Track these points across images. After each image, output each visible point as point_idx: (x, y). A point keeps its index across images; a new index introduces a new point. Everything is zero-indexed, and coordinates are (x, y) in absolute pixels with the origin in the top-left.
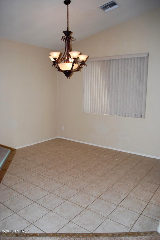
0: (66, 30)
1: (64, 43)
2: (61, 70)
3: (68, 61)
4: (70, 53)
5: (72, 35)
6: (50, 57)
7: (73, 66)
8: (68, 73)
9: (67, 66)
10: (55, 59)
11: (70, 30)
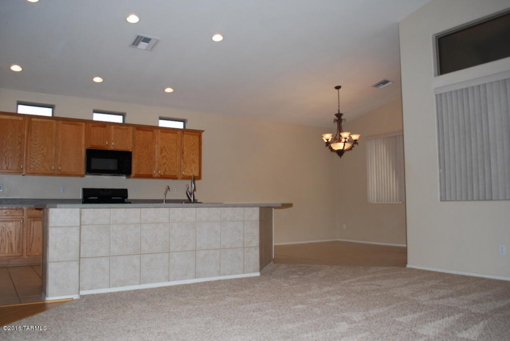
0: (337, 113)
1: (336, 124)
2: (334, 150)
3: (340, 141)
4: (341, 134)
5: (343, 117)
6: (323, 138)
7: (344, 145)
8: (340, 153)
9: (339, 146)
10: (328, 140)
11: (341, 112)
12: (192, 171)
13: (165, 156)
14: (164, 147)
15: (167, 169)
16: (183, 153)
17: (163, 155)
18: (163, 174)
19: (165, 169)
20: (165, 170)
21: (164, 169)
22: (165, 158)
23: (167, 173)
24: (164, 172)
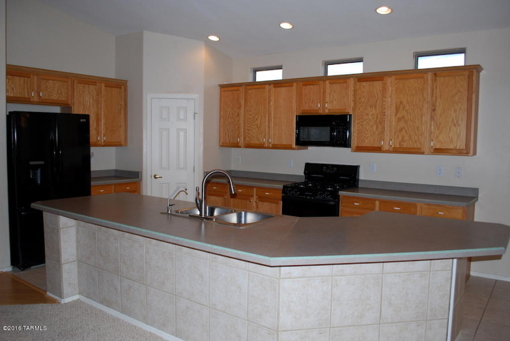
12: (452, 141)
13: (403, 117)
14: (401, 103)
15: (406, 138)
16: (434, 110)
17: (399, 115)
18: (398, 146)
19: (403, 137)
20: (403, 140)
21: (400, 139)
22: (402, 120)
23: (405, 145)
24: (400, 144)
